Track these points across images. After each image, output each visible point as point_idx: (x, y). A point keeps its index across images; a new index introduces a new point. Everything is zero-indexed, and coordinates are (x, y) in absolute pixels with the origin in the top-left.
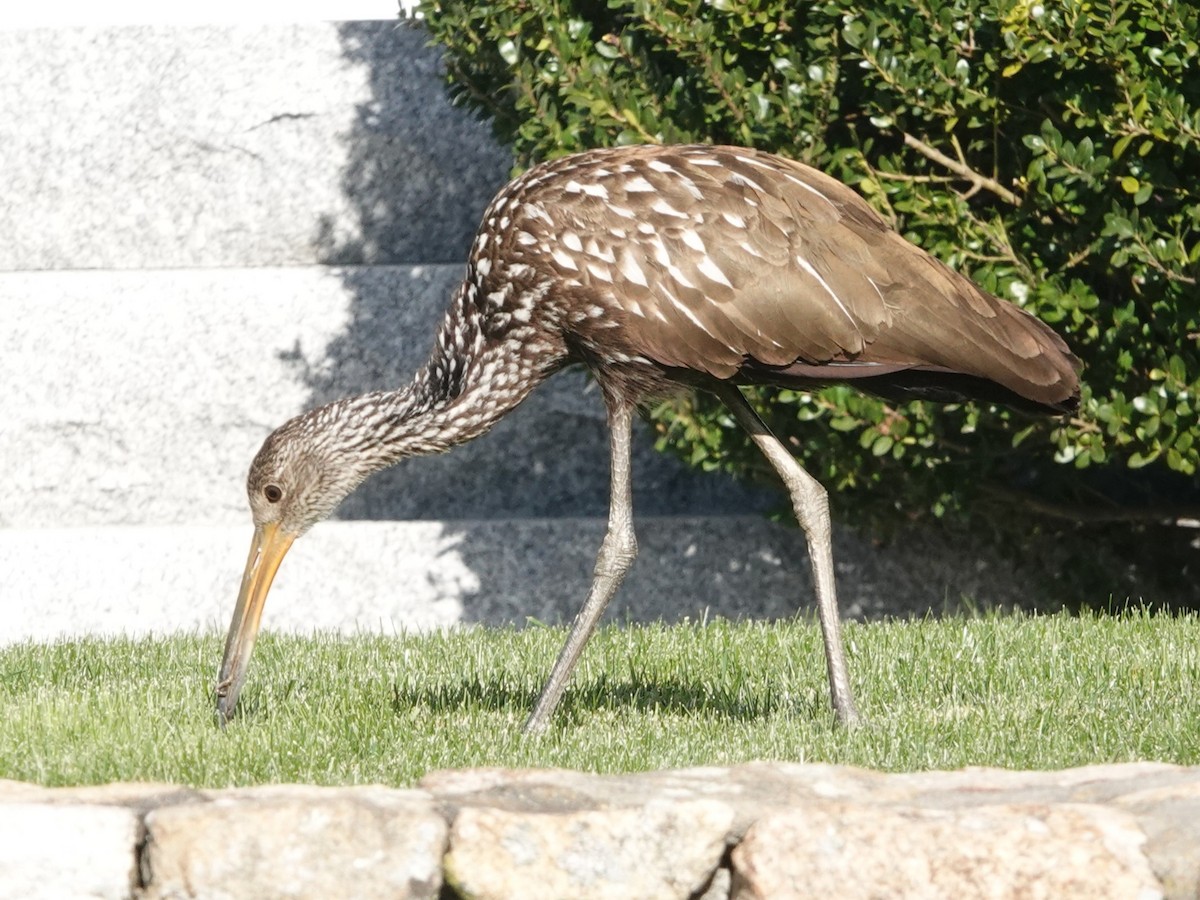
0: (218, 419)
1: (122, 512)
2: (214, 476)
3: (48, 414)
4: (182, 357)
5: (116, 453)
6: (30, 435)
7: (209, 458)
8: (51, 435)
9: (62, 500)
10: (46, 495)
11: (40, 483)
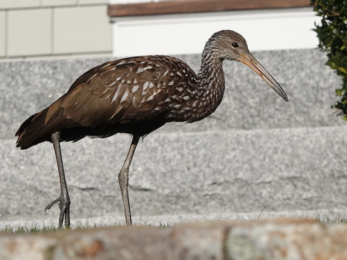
0: (337, 175)
1: (310, 206)
2: (337, 193)
3: (285, 174)
4: (325, 155)
5: (307, 187)
6: (281, 181)
7: (335, 188)
8: (287, 181)
9: (293, 202)
10: (288, 201)
11: (285, 197)
